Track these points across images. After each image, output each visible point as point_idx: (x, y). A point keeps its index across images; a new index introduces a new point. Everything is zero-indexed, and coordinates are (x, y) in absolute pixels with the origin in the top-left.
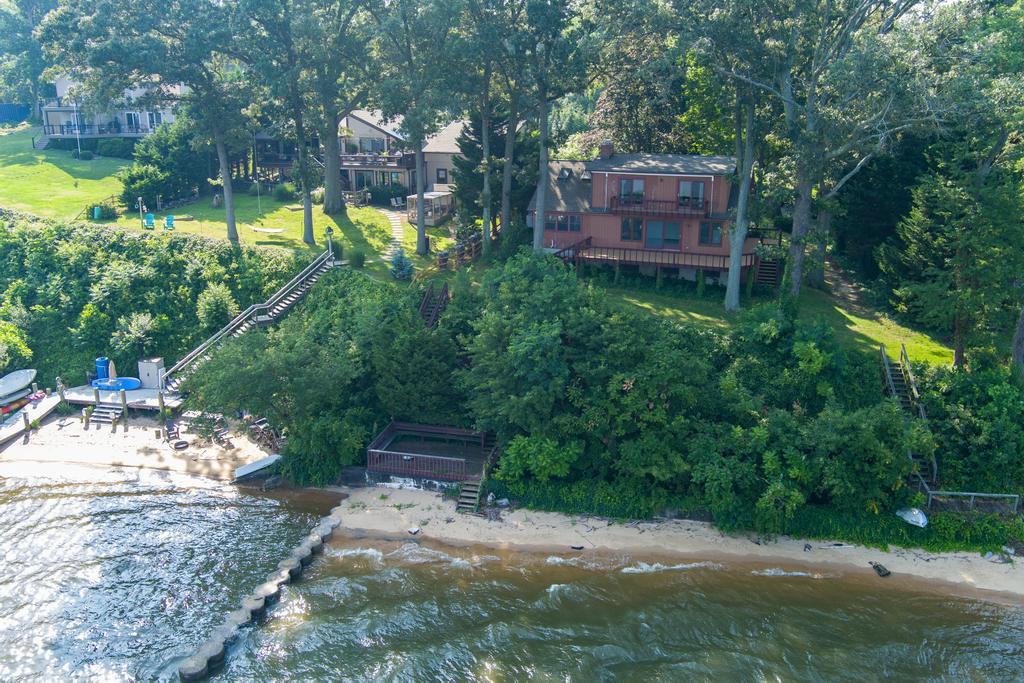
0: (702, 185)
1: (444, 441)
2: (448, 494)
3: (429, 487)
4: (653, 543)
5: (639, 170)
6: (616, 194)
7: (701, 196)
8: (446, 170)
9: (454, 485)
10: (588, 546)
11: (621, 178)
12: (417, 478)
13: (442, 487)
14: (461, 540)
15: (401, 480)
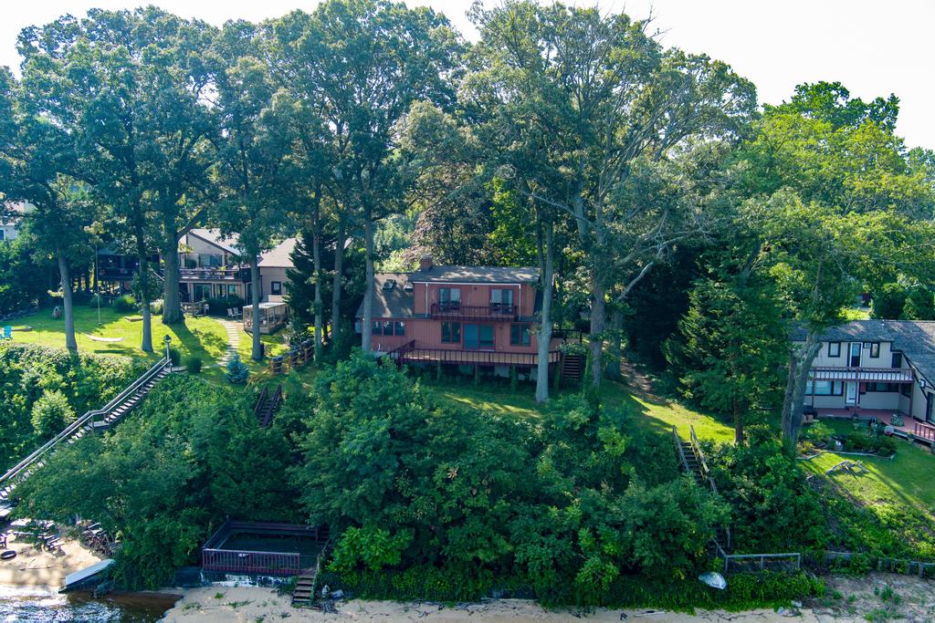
0: (510, 292)
1: (278, 537)
2: (283, 589)
3: (265, 583)
5: (455, 280)
6: (436, 301)
7: (510, 302)
8: (279, 283)
9: (289, 580)
11: (440, 287)
12: (252, 574)
13: (277, 583)
15: (236, 578)
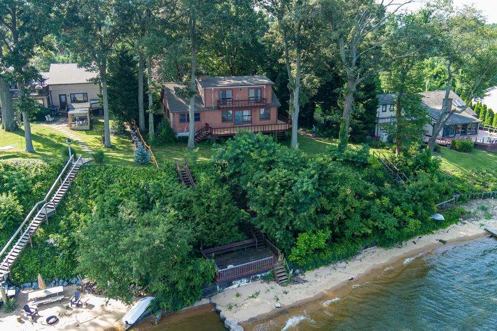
0: (259, 91)
3: (254, 280)
4: (371, 264)
6: (218, 99)
7: (259, 96)
10: (354, 277)
11: (220, 90)
12: (247, 277)
13: (262, 276)
14: (305, 299)
